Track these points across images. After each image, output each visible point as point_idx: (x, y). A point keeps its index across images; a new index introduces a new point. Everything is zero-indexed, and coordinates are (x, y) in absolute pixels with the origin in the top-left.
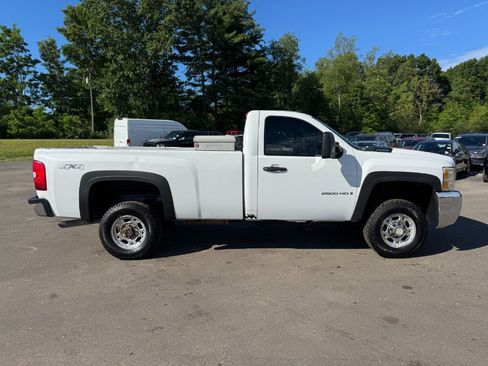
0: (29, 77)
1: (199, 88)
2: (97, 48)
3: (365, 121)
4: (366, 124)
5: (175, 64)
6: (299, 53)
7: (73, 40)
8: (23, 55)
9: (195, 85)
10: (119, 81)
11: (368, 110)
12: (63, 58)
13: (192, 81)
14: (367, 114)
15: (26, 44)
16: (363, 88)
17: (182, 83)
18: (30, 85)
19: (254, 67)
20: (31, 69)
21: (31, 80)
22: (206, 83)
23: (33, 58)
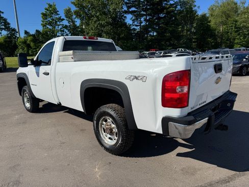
0: (60, 27)
1: (139, 27)
2: (89, 10)
3: (236, 41)
4: (237, 43)
5: (125, 15)
6: (195, 3)
7: (78, 7)
8: (57, 16)
9: (137, 26)
10: (97, 26)
11: (239, 34)
12: (74, 16)
13: (136, 23)
14: (238, 37)
15: (58, 11)
16: (236, 21)
17: (131, 25)
18: (61, 31)
19: (168, 13)
20: (61, 23)
21: (61, 28)
22: (142, 24)
23: (62, 18)
